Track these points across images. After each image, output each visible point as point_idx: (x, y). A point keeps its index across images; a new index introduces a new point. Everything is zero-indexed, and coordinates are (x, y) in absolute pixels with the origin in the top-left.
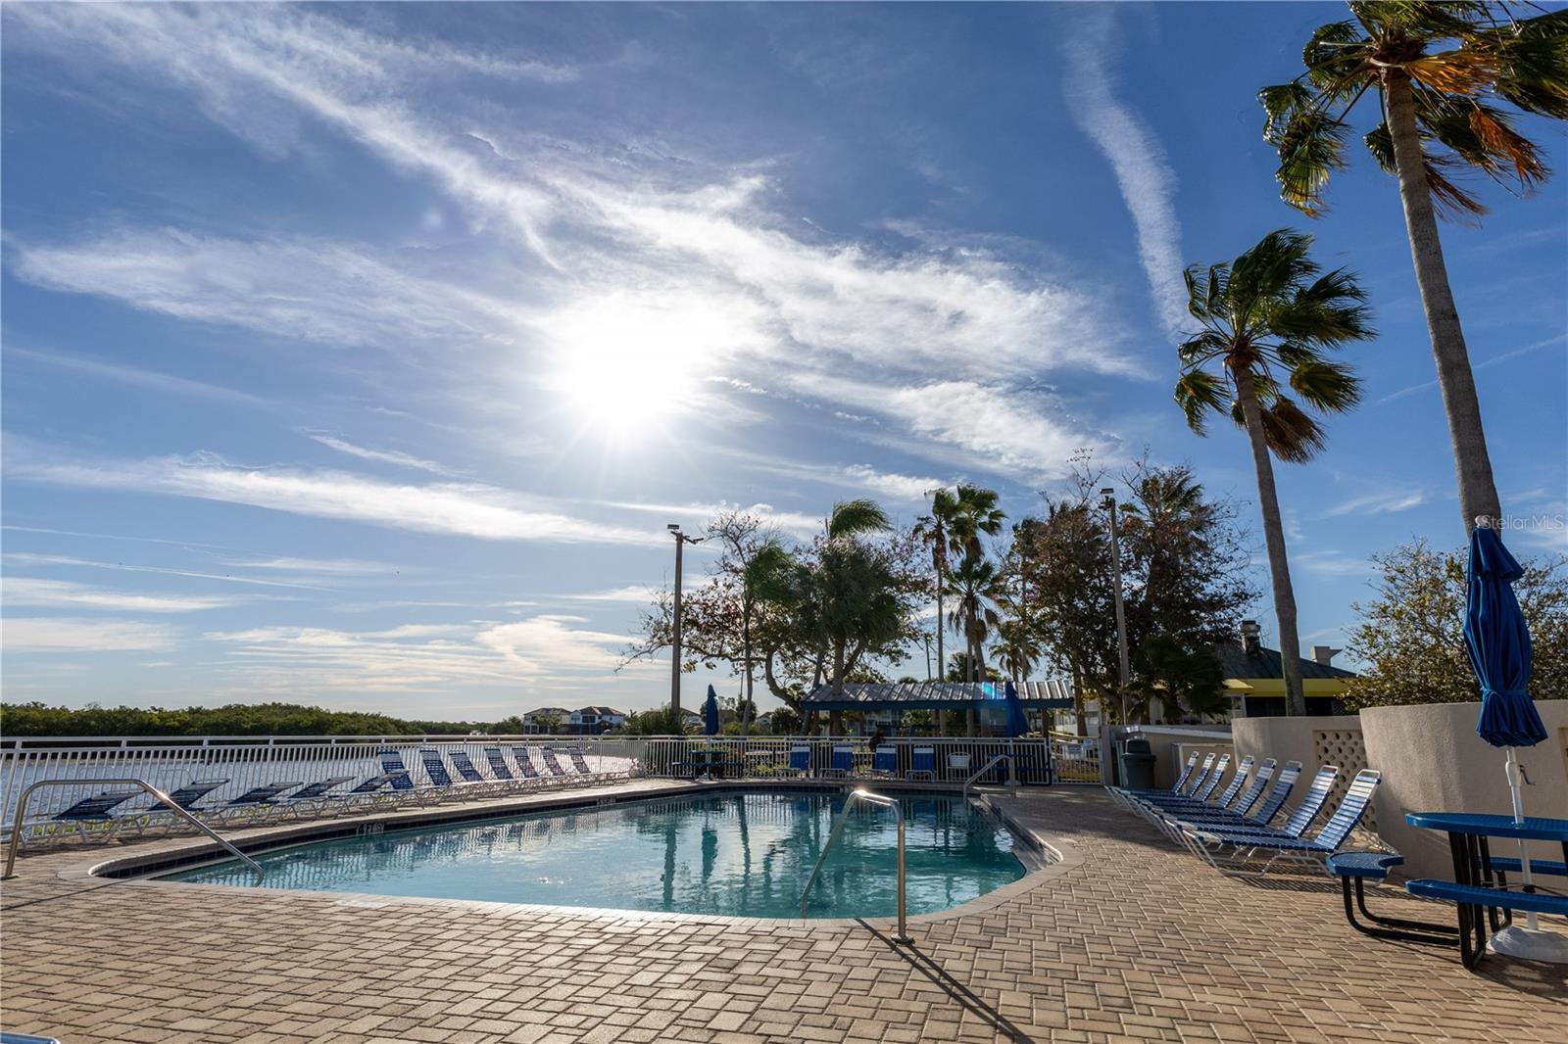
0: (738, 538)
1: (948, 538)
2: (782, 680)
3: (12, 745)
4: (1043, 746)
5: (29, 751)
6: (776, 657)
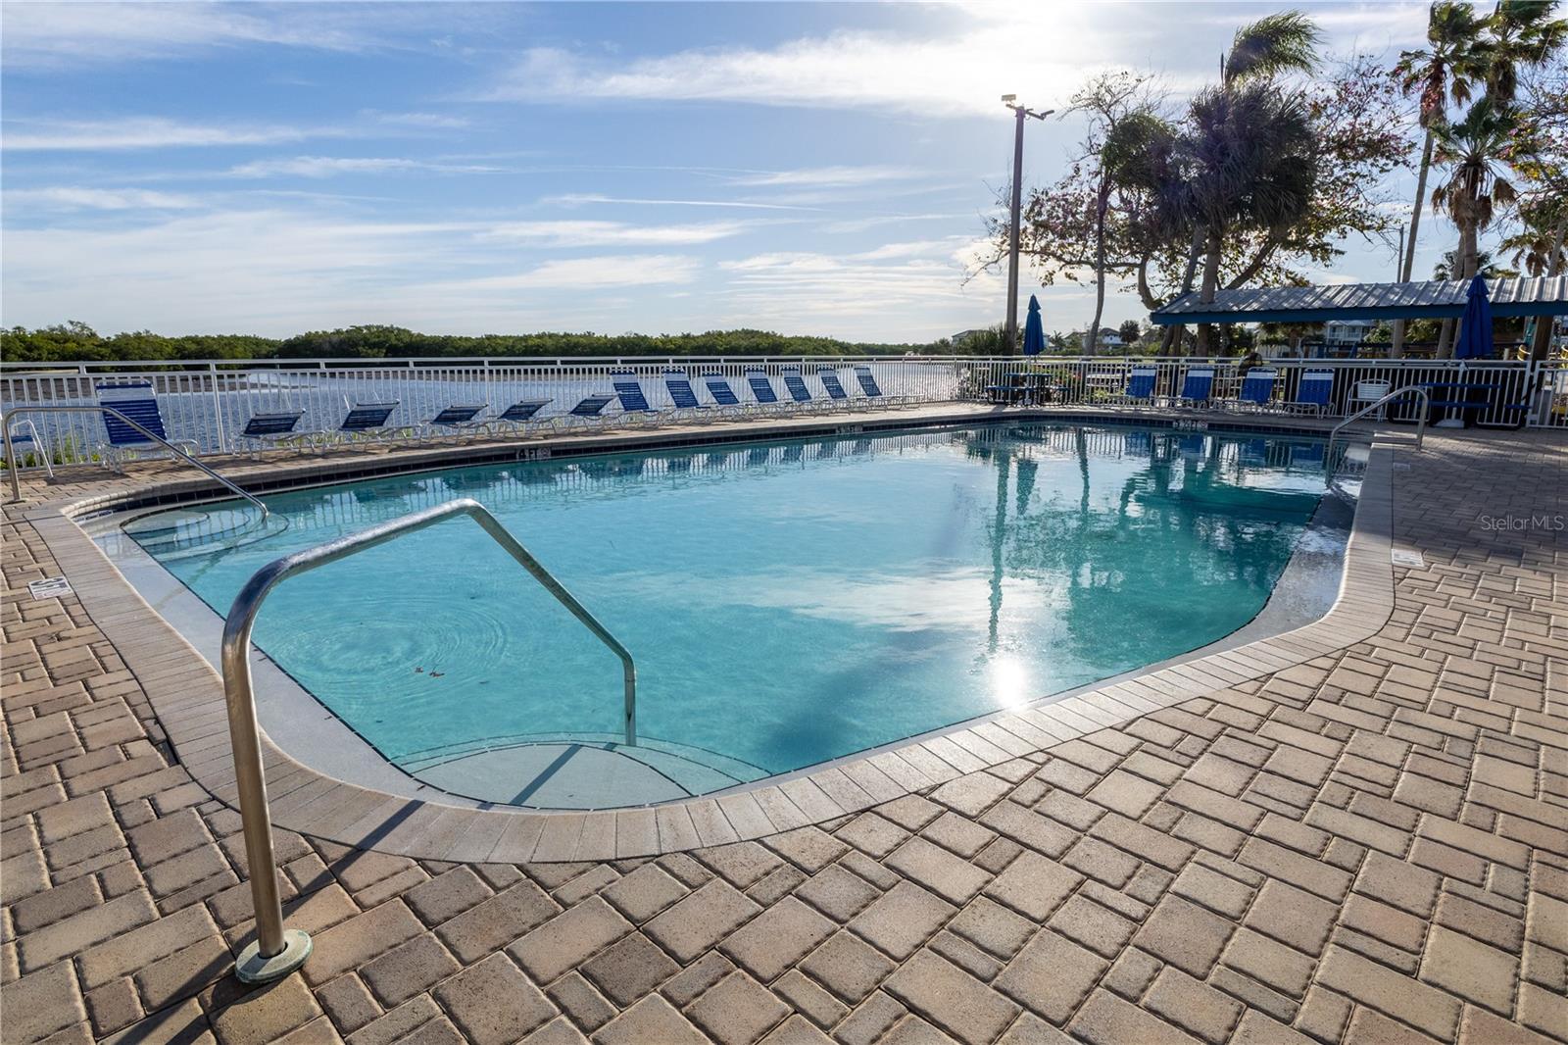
0: (1111, 107)
1: (1451, 78)
2: (1159, 289)
4: (1523, 373)
6: (1151, 265)
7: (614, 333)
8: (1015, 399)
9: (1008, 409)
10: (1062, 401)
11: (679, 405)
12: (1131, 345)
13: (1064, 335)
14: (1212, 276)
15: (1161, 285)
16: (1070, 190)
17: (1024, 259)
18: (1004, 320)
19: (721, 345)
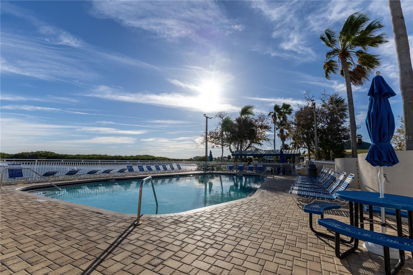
0: (222, 117)
1: (277, 116)
2: (233, 150)
3: (35, 161)
5: (39, 162)
6: (231, 145)
7: (113, 155)
8: (208, 170)
9: (207, 172)
10: (217, 171)
11: (140, 171)
12: (230, 160)
13: (216, 158)
14: (241, 148)
15: (234, 150)
16: (216, 131)
17: (208, 143)
18: (205, 154)
19: (140, 158)
